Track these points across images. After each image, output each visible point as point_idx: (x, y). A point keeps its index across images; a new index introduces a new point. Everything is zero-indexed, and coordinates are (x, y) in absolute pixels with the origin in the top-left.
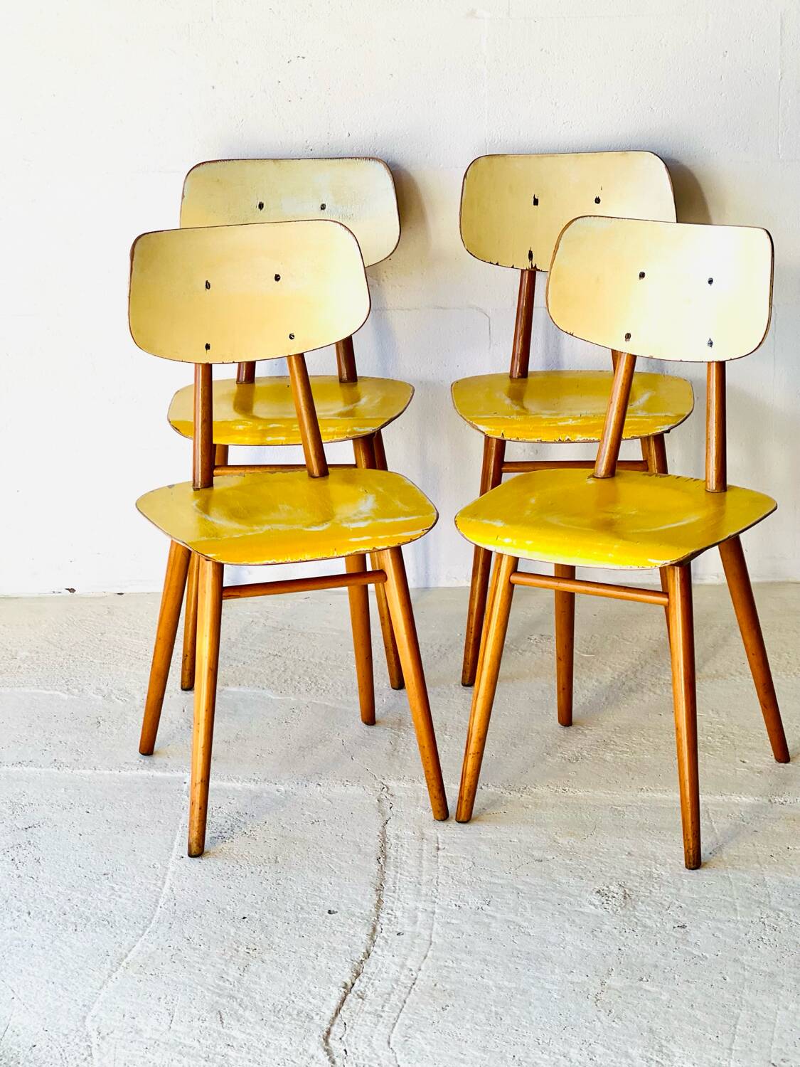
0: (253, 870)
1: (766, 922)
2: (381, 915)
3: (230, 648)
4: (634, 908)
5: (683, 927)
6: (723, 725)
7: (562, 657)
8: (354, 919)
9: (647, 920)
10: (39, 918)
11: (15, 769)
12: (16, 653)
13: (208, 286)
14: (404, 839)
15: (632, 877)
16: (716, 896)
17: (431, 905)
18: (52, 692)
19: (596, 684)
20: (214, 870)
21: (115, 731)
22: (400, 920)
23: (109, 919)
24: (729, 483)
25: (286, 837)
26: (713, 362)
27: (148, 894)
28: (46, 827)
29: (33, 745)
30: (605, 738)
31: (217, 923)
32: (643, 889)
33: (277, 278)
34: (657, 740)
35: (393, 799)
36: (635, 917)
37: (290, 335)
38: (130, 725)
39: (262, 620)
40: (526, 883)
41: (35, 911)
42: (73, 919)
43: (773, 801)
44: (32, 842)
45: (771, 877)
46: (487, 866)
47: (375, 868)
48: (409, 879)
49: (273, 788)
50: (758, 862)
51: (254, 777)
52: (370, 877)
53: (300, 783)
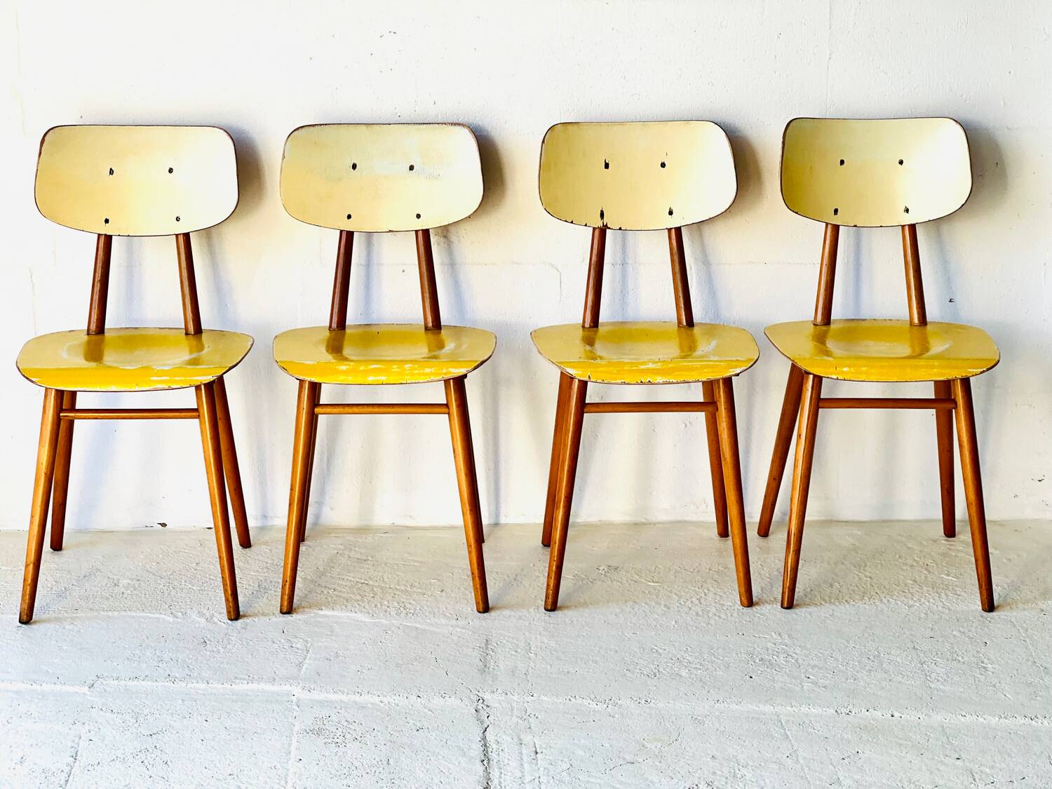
0: (368, 771)
6: (786, 646)
11: (131, 683)
12: (118, 580)
13: (111, 172)
14: (504, 744)
15: (718, 778)
18: (157, 616)
19: (665, 609)
20: (332, 771)
21: (222, 650)
25: (394, 742)
28: (169, 734)
29: (147, 662)
30: (679, 656)
34: (726, 659)
35: (489, 709)
38: (235, 644)
39: (347, 553)
40: (621, 783)
43: (839, 712)
44: (158, 747)
45: (845, 777)
46: (583, 767)
47: (480, 769)
48: (512, 778)
49: (377, 700)
50: (832, 764)
51: (357, 690)
52: (477, 777)
53: (401, 695)
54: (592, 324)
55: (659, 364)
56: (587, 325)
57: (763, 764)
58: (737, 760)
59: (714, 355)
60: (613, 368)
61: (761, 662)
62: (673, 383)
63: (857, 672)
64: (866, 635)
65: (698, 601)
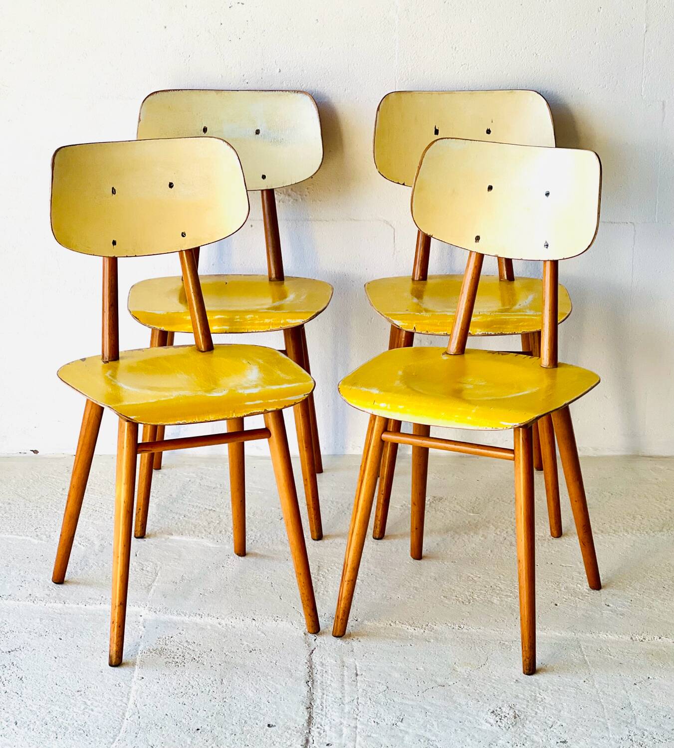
0: (203, 690)
1: (633, 739)
2: (312, 728)
3: (172, 503)
4: (523, 726)
5: (565, 742)
7: (416, 503)
8: (290, 732)
9: (534, 736)
10: (25, 727)
13: (114, 191)
14: (328, 666)
15: (520, 700)
16: (591, 717)
17: (354, 722)
18: (24, 537)
19: (482, 539)
20: (171, 689)
22: (328, 733)
23: (84, 729)
24: (559, 360)
25: (229, 662)
26: (548, 260)
27: (116, 708)
28: (26, 652)
29: (11, 582)
30: (492, 584)
31: (176, 733)
32: (530, 710)
33: (171, 185)
36: (524, 734)
37: (182, 233)
38: (92, 566)
39: (198, 481)
40: (432, 704)
41: (21, 721)
42: (54, 729)
43: (634, 639)
44: (15, 663)
45: (636, 702)
46: (398, 690)
47: (305, 689)
48: (333, 699)
49: (215, 622)
50: (624, 689)
51: (198, 612)
52: (301, 697)
53: (238, 618)
54: (421, 277)
55: (478, 317)
56: (417, 278)
57: (561, 688)
58: (538, 684)
59: (530, 310)
60: (437, 321)
61: (566, 591)
62: (491, 335)
63: (653, 601)
64: (663, 565)
65: (512, 532)
